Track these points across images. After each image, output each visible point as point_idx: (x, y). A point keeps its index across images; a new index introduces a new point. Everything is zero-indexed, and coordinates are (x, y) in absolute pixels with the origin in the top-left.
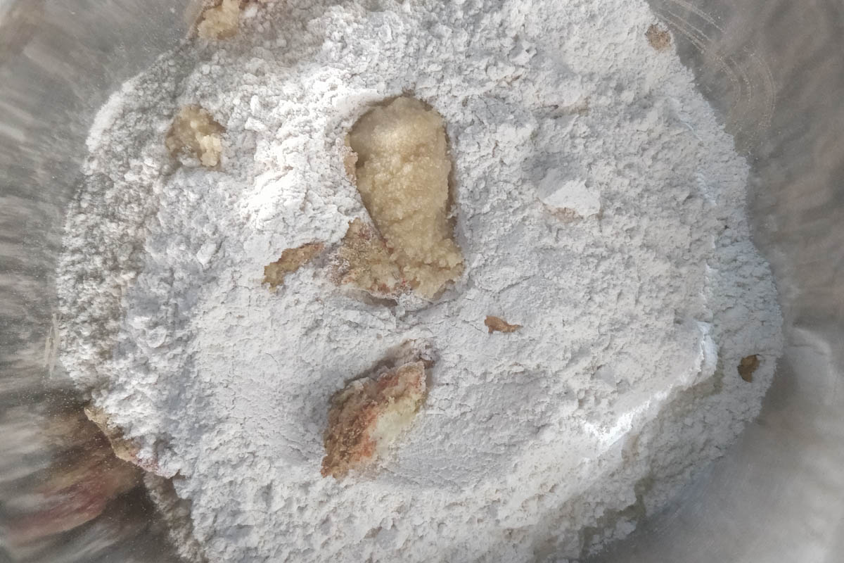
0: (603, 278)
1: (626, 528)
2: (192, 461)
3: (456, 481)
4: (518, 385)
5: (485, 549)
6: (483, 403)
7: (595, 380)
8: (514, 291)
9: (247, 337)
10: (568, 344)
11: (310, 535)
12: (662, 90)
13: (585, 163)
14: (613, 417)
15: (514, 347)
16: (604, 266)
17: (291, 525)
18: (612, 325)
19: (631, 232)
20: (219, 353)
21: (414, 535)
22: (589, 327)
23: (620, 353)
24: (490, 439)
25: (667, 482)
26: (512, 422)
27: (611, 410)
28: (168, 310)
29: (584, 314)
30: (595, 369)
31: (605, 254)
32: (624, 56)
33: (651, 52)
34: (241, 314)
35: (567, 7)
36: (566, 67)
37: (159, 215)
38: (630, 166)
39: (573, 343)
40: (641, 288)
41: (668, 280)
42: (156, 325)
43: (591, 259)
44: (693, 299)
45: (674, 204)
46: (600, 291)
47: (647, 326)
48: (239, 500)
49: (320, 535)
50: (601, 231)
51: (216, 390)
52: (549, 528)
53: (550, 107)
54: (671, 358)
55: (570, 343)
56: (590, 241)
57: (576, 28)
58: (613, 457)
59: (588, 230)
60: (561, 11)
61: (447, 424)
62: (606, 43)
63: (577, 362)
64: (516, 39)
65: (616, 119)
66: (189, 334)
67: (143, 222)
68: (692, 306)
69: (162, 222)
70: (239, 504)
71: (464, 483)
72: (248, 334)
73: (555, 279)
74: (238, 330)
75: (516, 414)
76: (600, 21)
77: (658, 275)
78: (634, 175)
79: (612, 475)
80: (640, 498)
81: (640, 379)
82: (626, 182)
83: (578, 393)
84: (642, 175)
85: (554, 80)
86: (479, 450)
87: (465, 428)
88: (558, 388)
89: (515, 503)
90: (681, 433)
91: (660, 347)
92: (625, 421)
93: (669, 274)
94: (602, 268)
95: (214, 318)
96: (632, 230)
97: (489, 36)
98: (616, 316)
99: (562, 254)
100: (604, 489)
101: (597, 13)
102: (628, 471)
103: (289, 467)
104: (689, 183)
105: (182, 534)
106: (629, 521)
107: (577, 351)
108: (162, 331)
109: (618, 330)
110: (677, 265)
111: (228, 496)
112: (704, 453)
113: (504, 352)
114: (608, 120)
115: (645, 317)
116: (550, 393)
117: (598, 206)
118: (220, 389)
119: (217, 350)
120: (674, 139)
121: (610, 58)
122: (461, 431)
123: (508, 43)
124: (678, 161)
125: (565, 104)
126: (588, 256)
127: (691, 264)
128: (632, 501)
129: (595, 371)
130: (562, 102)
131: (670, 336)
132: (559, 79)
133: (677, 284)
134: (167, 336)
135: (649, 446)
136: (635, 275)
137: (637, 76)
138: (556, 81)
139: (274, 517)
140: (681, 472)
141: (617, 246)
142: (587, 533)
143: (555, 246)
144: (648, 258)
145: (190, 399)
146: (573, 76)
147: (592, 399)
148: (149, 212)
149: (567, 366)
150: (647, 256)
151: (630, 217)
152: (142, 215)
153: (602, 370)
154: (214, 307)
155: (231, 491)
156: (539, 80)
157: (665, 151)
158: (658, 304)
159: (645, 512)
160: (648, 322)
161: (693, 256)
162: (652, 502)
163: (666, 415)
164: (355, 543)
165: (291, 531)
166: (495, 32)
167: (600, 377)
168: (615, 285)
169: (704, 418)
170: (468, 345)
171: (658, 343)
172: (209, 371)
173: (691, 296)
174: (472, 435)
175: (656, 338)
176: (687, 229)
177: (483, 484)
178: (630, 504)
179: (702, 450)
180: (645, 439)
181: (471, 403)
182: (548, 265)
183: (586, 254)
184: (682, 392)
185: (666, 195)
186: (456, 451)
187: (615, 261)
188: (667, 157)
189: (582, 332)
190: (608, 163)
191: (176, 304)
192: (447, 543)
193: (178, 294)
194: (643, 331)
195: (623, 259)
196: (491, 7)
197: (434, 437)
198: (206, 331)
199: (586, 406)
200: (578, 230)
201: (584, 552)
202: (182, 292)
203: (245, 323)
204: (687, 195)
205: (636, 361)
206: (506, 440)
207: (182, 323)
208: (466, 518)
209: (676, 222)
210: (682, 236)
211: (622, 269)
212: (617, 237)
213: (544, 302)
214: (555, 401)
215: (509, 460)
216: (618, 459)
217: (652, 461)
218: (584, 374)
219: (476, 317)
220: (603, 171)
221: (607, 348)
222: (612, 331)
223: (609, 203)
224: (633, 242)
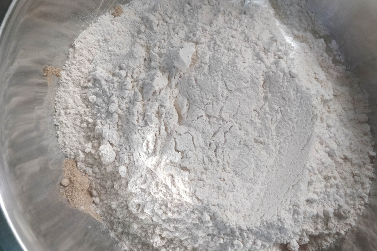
0: (224, 44)
1: (334, 44)
2: (294, 235)
3: (312, 117)
4: (270, 85)
5: (341, 107)
6: (277, 102)
7: (270, 51)
8: (228, 83)
9: (240, 204)
10: (254, 61)
11: (330, 184)
12: (140, 12)
13: (171, 49)
14: (287, 45)
15: (253, 85)
16: (219, 43)
17: (325, 193)
18: (246, 41)
19: (204, 30)
20: (247, 217)
21: (333, 138)
22: (247, 51)
23: (259, 39)
24: (294, 100)
25: (315, 24)
26: (286, 89)
27: (284, 45)
28: (226, 238)
29: (241, 53)
30: (265, 50)
31: (213, 42)
32: (123, 28)
33: (123, 16)
34: (230, 204)
35: (100, 51)
36: (127, 54)
37: (182, 239)
38: (174, 29)
39: (253, 59)
40: (229, 28)
41: (226, 16)
42: (233, 245)
43: (216, 48)
44: (234, 6)
45: (191, 11)
46: (230, 45)
47: (246, 27)
48: (312, 215)
49: (330, 180)
50: (203, 43)
51: (265, 220)
52: (332, 78)
53: (145, 63)
54: (261, 17)
55: (254, 60)
56: (207, 48)
57: (110, 48)
58: (303, 47)
59: (202, 49)
60: (102, 54)
61: (284, 119)
62: (117, 36)
63: (262, 58)
64: (114, 75)
65: (152, 34)
66: (238, 229)
67: (184, 247)
68: (238, 7)
69: (186, 237)
70: (313, 215)
71: (313, 113)
72: (239, 202)
73: (224, 65)
74: (237, 207)
75: (283, 87)
76: (107, 37)
77: (224, 20)
78: (178, 28)
79: (311, 48)
80: (321, 37)
81: (270, 31)
82: (181, 31)
83: (275, 59)
84: (178, 24)
85: (133, 60)
86: (298, 105)
87: (288, 111)
88: (274, 68)
89: (323, 91)
90: (293, 16)
91: (256, 22)
92: (289, 40)
93: (223, 15)
94: (220, 44)
95: (231, 217)
96: (203, 30)
97: (112, 87)
98: (242, 40)
99: (213, 61)
100: (317, 52)
101: (104, 38)
102: (310, 41)
103: (301, 190)
104: (182, 4)
105: (325, 243)
106: (331, 43)
107: (257, 58)
108: (236, 242)
109: (248, 39)
110: (219, 11)
111: (309, 220)
112: (303, 6)
113: (254, 90)
114: (153, 38)
115: (243, 27)
116: (275, 71)
117: (192, 43)
118: (264, 218)
119: (245, 218)
120: (162, 9)
121: (124, 34)
122: (289, 113)
123: (116, 79)
124: (172, 8)
125: (144, 55)
126: (214, 50)
127: (219, 6)
128: (322, 40)
129: (266, 51)
130: (143, 57)
131: (252, 17)
132: (133, 57)
133: (228, 12)
134: (238, 240)
135: (298, 30)
136: (224, 30)
137: (133, 23)
138: (134, 58)
139: (321, 200)
140: (311, 17)
141: (210, 37)
142: (335, 62)
143: (208, 65)
144: (216, 24)
145: (268, 232)
146: (132, 51)
147: (279, 53)
148: (180, 243)
149: (264, 62)
150: (215, 24)
151: (197, 30)
152: (181, 247)
153: (266, 47)
154: (226, 215)
155: (308, 218)
156: (133, 66)
157: (167, 13)
158: (237, 21)
159: (327, 35)
160: (245, 26)
161: (216, 4)
162: (323, 32)
163: (286, 22)
164: (335, 165)
165: (328, 193)
166: (111, 84)
167: (269, 49)
168: (228, 39)
169: (287, 5)
170: (249, 106)
171: (254, 22)
172: (255, 223)
173: (233, 7)
174: (291, 108)
175: (252, 23)
176: (203, 6)
177: (314, 104)
178: (324, 42)
179: (301, 7)
180: (296, 32)
181: (276, 107)
182: (217, 68)
183: (213, 51)
184: (276, 14)
185: (187, 14)
186: (298, 116)
187: (217, 38)
188: (170, 13)
189: (249, 55)
190: (172, 38)
191: (224, 234)
192: (338, 124)
193: (219, 233)
194: (249, 28)
195: (216, 34)
196: (99, 84)
197: (290, 125)
198: (237, 221)
199: (282, 56)
200: (202, 53)
201: (343, 64)
202: (218, 230)
203: (234, 203)
204: (188, 5)
205: (262, 32)
206: (295, 92)
207: (232, 232)
208: (327, 114)
209: (200, 11)
210: (206, 8)
211: (220, 35)
212: (206, 36)
213: (234, 71)
214: (279, 69)
215: (304, 92)
216: (304, 44)
217: (305, 30)
218: (267, 55)
219: (238, 101)
220: (176, 40)
221: (256, 44)
222: (248, 41)
223: (190, 39)
224: (209, 30)
